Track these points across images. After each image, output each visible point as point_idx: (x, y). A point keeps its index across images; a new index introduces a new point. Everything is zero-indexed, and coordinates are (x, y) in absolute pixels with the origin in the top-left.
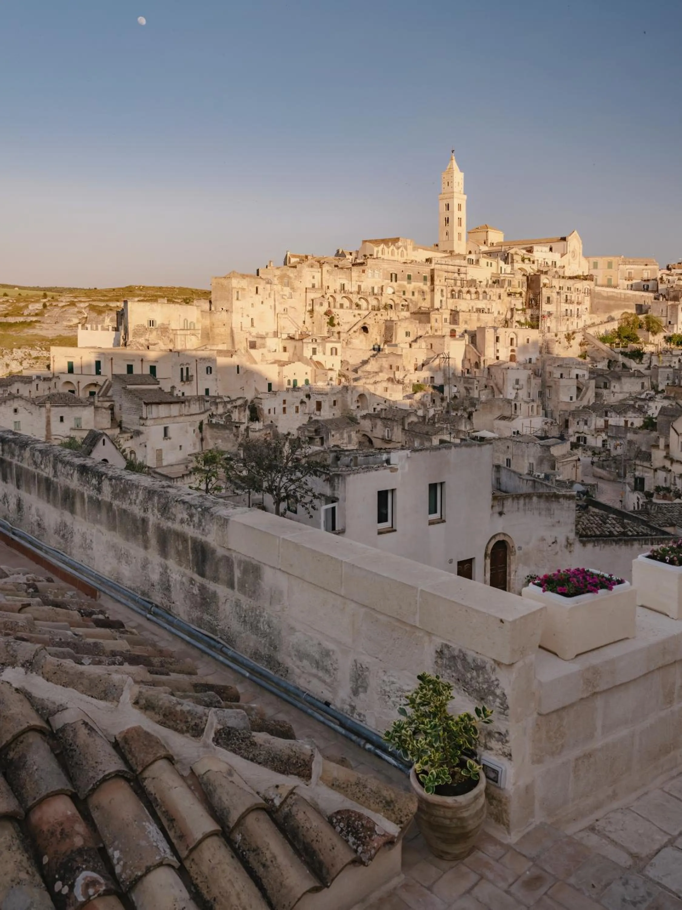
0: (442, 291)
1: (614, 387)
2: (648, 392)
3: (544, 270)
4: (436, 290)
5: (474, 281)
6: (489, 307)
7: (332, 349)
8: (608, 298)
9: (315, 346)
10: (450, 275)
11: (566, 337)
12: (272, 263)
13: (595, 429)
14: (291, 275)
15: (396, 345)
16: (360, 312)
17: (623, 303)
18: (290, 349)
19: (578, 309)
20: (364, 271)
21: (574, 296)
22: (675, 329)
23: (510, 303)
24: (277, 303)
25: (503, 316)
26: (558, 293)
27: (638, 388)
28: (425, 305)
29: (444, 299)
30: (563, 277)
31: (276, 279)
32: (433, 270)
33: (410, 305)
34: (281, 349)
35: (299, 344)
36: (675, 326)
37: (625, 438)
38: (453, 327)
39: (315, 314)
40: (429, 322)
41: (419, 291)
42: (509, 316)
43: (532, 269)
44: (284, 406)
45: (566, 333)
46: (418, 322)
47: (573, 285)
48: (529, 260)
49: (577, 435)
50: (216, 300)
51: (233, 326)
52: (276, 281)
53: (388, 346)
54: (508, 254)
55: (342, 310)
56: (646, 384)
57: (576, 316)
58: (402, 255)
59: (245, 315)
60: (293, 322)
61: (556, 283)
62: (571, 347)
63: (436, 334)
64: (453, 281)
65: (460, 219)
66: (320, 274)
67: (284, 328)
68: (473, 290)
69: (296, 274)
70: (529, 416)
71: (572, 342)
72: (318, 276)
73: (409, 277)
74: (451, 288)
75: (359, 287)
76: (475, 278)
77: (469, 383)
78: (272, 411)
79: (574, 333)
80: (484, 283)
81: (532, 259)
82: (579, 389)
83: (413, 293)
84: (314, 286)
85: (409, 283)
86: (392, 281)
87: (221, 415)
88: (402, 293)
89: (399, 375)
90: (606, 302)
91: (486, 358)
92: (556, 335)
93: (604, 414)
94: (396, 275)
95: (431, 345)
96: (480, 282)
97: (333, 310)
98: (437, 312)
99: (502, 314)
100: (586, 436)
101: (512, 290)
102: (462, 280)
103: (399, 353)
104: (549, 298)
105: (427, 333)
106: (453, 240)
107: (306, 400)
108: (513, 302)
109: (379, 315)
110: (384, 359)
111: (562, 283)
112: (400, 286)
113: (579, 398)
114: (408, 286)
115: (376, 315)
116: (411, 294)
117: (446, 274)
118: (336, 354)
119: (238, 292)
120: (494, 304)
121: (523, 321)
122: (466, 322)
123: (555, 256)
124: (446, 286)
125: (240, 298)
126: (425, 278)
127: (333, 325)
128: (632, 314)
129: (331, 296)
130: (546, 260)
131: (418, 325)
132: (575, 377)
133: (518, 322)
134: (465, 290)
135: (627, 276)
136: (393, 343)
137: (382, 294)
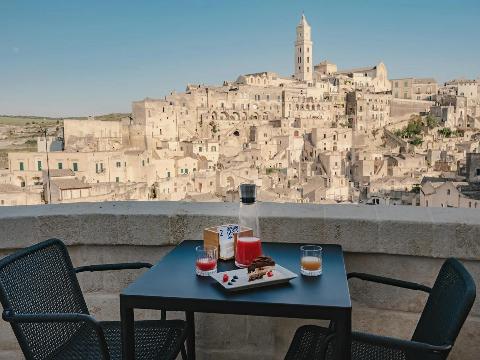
0: (290, 105)
1: (400, 165)
2: (423, 167)
3: (360, 89)
4: (285, 105)
5: (311, 98)
6: (321, 115)
7: (212, 147)
8: (402, 106)
9: (200, 146)
10: (295, 95)
11: (372, 133)
12: (175, 91)
13: (385, 194)
14: (187, 99)
15: (257, 143)
16: (234, 122)
17: (412, 109)
18: (185, 148)
19: (381, 114)
20: (236, 94)
21: (378, 106)
22: (446, 124)
23: (336, 111)
24: (178, 118)
25: (331, 121)
26: (368, 104)
27: (417, 165)
28: (279, 115)
29: (291, 111)
30: (372, 93)
31: (177, 102)
32: (283, 92)
33: (269, 116)
34: (179, 149)
35: (190, 145)
36: (446, 122)
37: (401, 199)
38: (296, 129)
39: (203, 124)
40: (280, 126)
41: (274, 106)
42: (335, 121)
43: (352, 88)
44: (176, 187)
45: (372, 130)
46: (272, 126)
47: (379, 98)
48: (350, 82)
49: (373, 198)
50: (135, 118)
51: (147, 134)
52: (177, 103)
53: (252, 143)
54: (336, 79)
55: (221, 121)
56: (422, 162)
57: (380, 118)
58: (265, 83)
59: (155, 127)
60: (189, 130)
61: (367, 97)
62: (376, 139)
63: (285, 134)
64: (297, 99)
65: (308, 58)
66: (206, 97)
67: (183, 135)
68: (311, 104)
69: (190, 98)
70: (339, 187)
71: (376, 136)
72: (205, 98)
73: (268, 97)
74: (296, 103)
75: (234, 105)
76: (312, 96)
77: (304, 166)
78: (166, 191)
79: (377, 130)
80: (319, 99)
81: (351, 82)
82: (376, 167)
83: (271, 108)
84: (202, 105)
85: (268, 101)
86: (256, 100)
87: (122, 195)
88: (263, 108)
89: (258, 164)
90: (401, 108)
91: (317, 149)
92: (366, 132)
93: (391, 183)
94: (259, 96)
95: (280, 142)
96: (316, 98)
97: (215, 121)
98: (285, 119)
99: (331, 119)
100: (378, 199)
101: (337, 103)
102: (304, 98)
103: (258, 148)
104: (361, 107)
105: (279, 134)
106: (303, 72)
107: (191, 182)
108: (338, 111)
109: (246, 123)
110: (248, 153)
111: (371, 96)
112: (261, 103)
113: (376, 173)
114: (267, 103)
115: (244, 123)
116: (269, 108)
117: (293, 94)
118: (215, 150)
119: (149, 111)
120: (325, 113)
121: (344, 124)
122: (305, 126)
123: (368, 79)
124: (293, 102)
125: (151, 115)
126: (279, 97)
127: (215, 132)
128: (417, 116)
129: (214, 112)
130: (362, 82)
131: (272, 129)
132: (374, 159)
133: (341, 124)
134: (305, 104)
135: (417, 91)
136: (256, 141)
137: (248, 109)
